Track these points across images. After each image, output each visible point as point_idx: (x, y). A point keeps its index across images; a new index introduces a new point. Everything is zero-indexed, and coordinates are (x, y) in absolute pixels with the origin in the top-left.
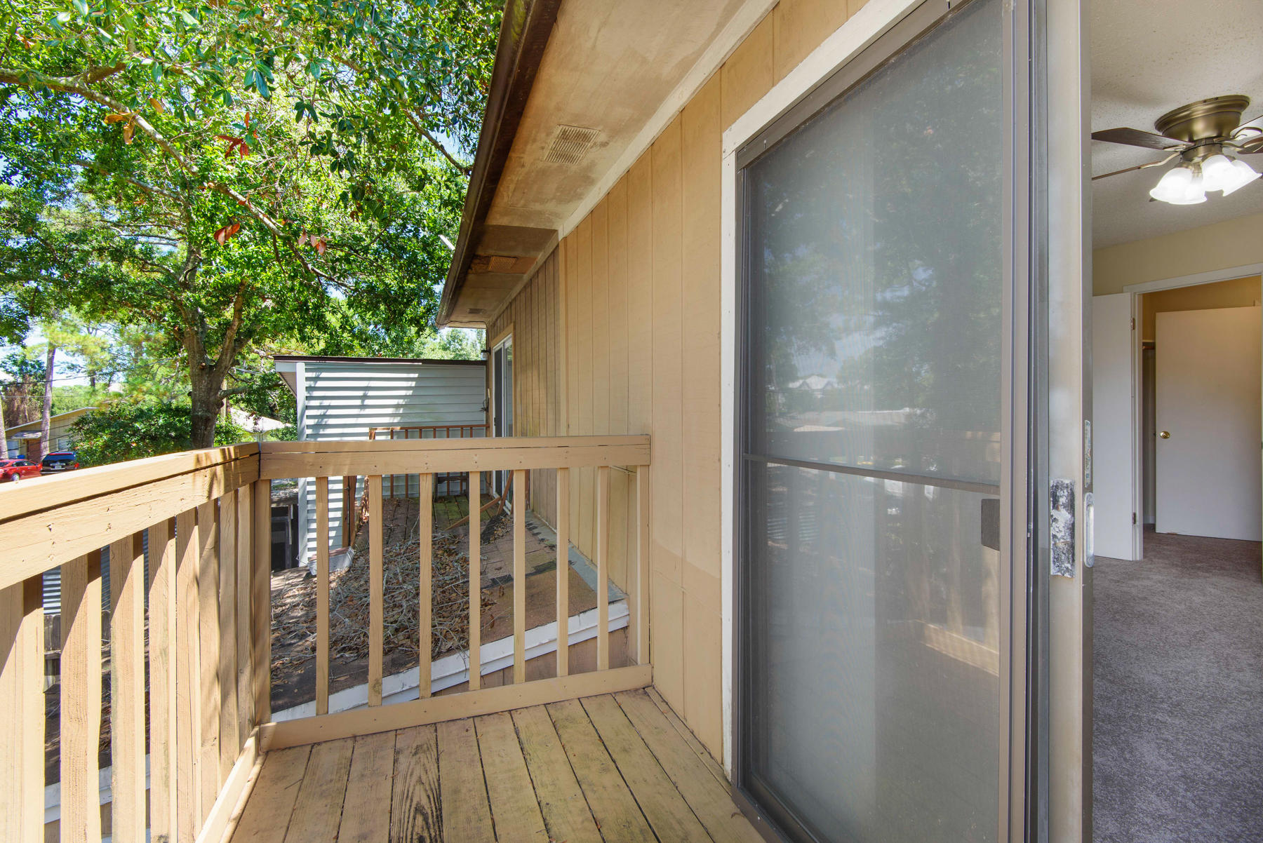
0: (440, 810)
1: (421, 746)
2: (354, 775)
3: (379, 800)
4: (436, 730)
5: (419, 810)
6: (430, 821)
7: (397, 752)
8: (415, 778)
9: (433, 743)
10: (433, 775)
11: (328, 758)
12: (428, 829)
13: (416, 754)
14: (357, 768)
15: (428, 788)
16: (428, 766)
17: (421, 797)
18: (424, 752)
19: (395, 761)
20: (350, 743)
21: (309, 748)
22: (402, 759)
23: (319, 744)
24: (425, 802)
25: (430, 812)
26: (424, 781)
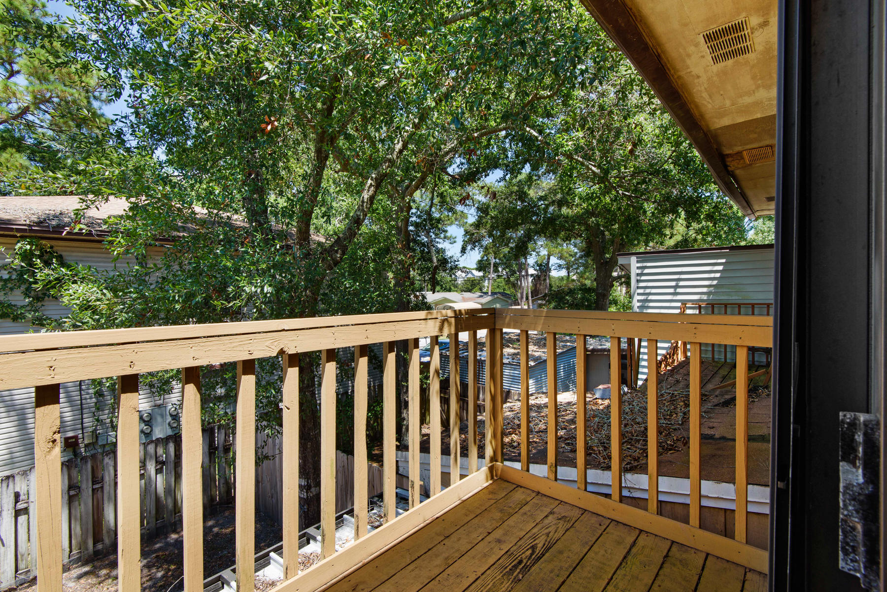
0: (544, 555)
1: (566, 517)
2: (522, 511)
3: (521, 530)
4: (582, 514)
5: (533, 548)
6: (533, 556)
7: (551, 513)
8: (547, 531)
9: (574, 519)
10: (557, 536)
11: (519, 495)
12: (529, 559)
13: (560, 519)
14: (526, 508)
15: (548, 540)
16: (559, 529)
17: (540, 543)
18: (565, 521)
19: (546, 516)
20: (534, 494)
21: (515, 486)
22: (550, 517)
23: (521, 487)
24: (540, 546)
25: (537, 552)
26: (550, 535)
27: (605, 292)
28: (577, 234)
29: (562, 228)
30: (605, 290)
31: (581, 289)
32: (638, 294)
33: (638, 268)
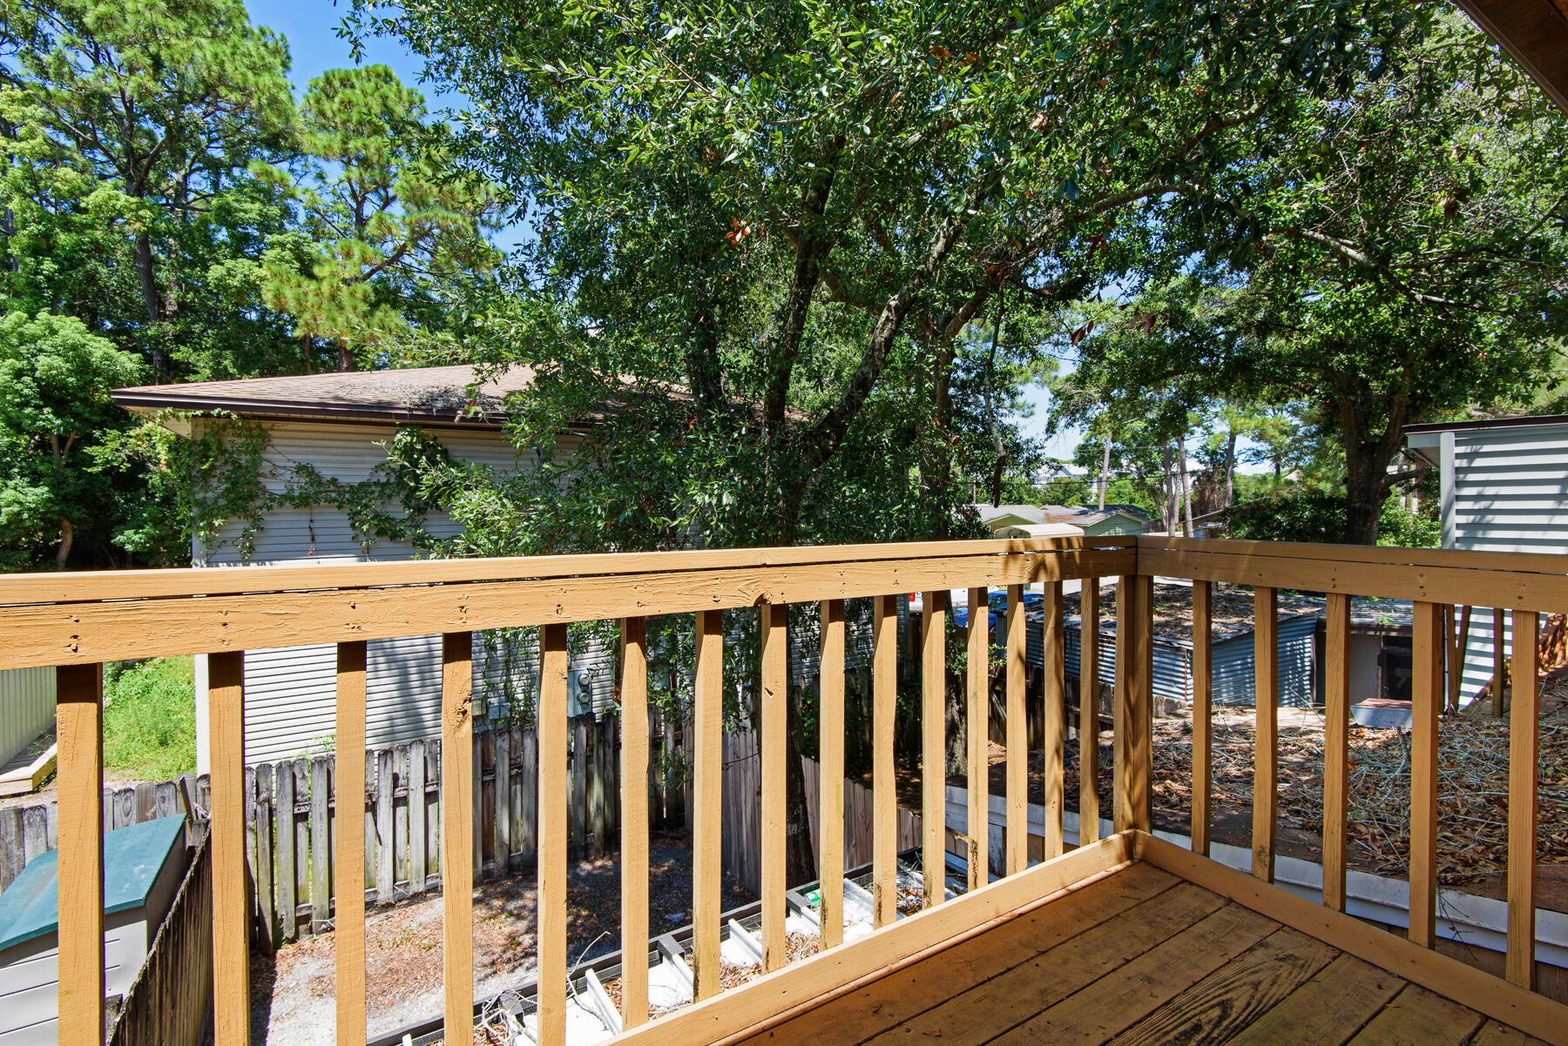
0: (1248, 1025)
1: (1297, 958)
2: (1195, 930)
3: (1196, 966)
4: (1334, 958)
5: (1225, 1006)
6: (1225, 1023)
7: (1261, 944)
8: (1253, 978)
9: (1315, 966)
10: (1276, 992)
11: (1186, 899)
12: (1216, 1026)
13: (1281, 960)
14: (1203, 926)
15: (1258, 996)
16: (1282, 979)
17: (1240, 999)
18: (1294, 966)
19: (1251, 950)
20: (1220, 902)
21: (1177, 880)
22: (1260, 953)
23: (1191, 883)
24: (1239, 1005)
25: (1234, 1015)
26: (1260, 988)
27: (1370, 507)
28: (1303, 390)
29: (1268, 377)
30: (1368, 501)
31: (1309, 501)
32: (1459, 512)
33: (1458, 456)
